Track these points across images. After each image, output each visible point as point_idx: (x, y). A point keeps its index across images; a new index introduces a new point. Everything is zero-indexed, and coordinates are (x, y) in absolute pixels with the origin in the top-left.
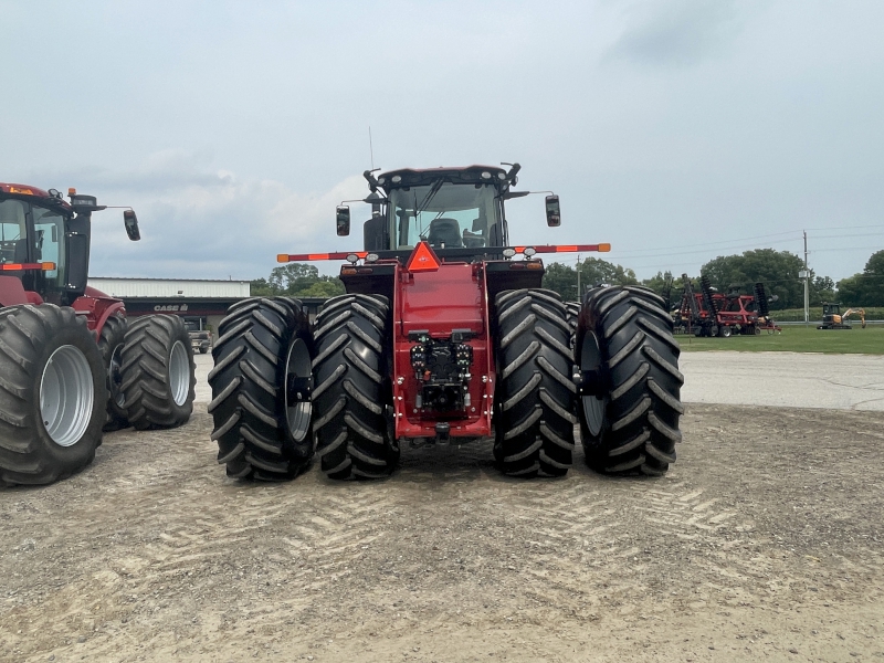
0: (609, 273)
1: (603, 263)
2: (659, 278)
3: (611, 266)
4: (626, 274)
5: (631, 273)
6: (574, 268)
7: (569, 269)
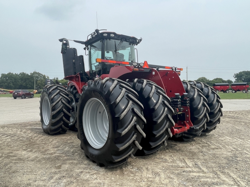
0: (41, 77)
1: (39, 73)
2: (54, 79)
3: (42, 75)
4: (46, 77)
5: (48, 77)
6: (29, 74)
7: (28, 74)
